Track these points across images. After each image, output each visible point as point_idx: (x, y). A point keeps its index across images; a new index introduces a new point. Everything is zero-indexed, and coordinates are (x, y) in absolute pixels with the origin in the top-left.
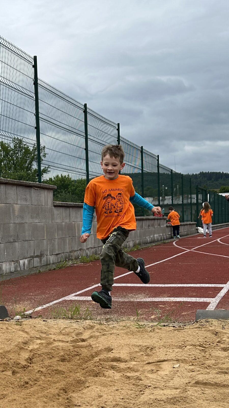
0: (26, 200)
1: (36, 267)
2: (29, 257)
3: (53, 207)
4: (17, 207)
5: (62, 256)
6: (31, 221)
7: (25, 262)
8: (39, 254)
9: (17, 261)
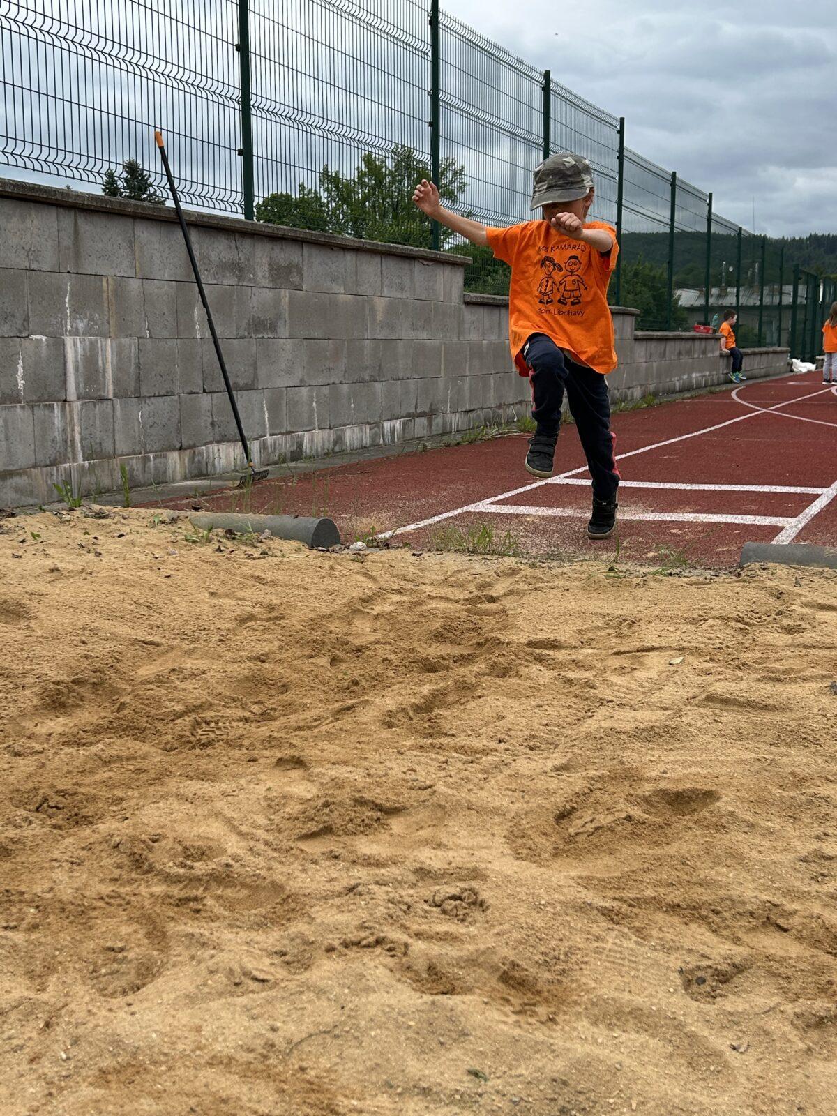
0: (402, 288)
1: (418, 438)
2: (404, 415)
3: (463, 306)
4: (380, 304)
5: (478, 416)
6: (412, 335)
7: (394, 427)
8: (427, 410)
9: (378, 424)
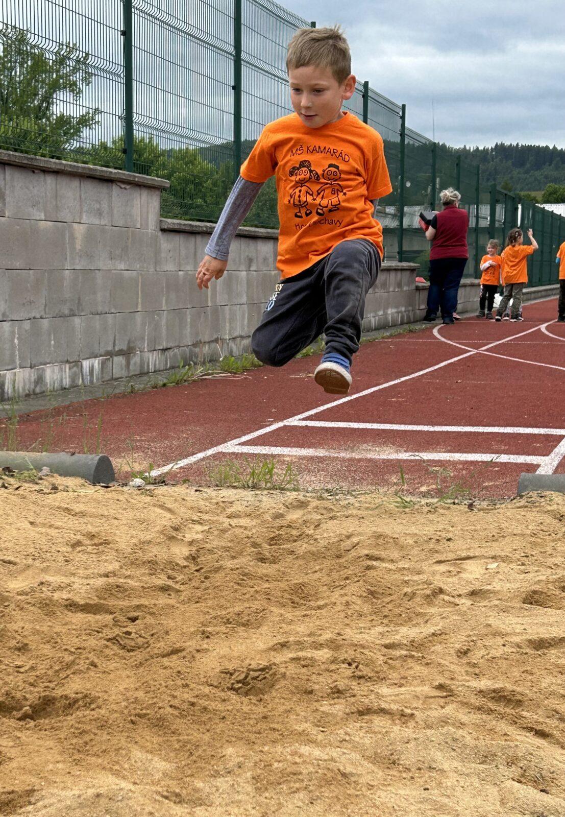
0: (99, 213)
1: (116, 379)
2: (103, 354)
3: (160, 234)
4: (79, 230)
5: (175, 355)
6: (110, 265)
7: (93, 366)
8: (125, 348)
9: (77, 363)
